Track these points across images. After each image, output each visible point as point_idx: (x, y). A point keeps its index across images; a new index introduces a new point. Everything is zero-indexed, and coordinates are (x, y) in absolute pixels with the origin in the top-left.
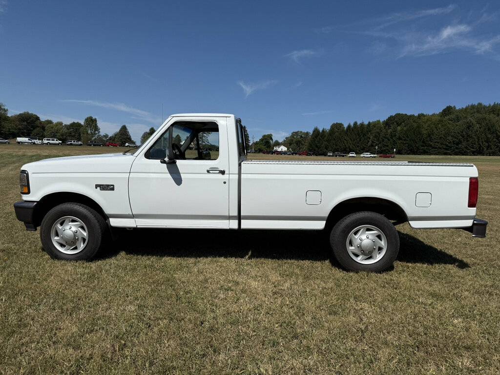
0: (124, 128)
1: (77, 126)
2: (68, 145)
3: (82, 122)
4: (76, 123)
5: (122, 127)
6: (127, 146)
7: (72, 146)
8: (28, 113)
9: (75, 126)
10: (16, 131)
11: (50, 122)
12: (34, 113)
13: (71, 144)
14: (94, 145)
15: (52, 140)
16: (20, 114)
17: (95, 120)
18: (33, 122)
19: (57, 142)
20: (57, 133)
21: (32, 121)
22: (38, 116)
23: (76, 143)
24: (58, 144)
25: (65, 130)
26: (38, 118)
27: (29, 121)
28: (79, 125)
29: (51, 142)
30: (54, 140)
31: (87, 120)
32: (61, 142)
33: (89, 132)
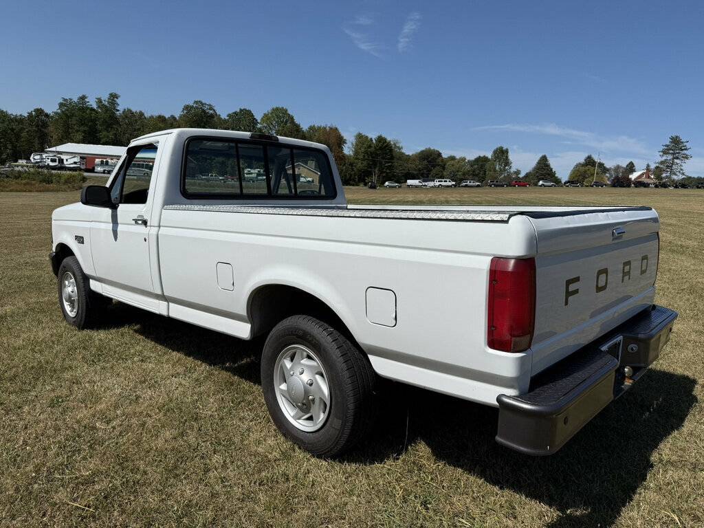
0: (544, 159)
1: (482, 161)
2: (462, 186)
3: (489, 155)
4: (482, 158)
5: (541, 158)
6: (541, 186)
7: (467, 188)
8: (430, 149)
9: (481, 161)
10: (415, 172)
11: (452, 158)
12: (436, 149)
13: (466, 186)
14: (496, 186)
15: (445, 181)
16: (422, 152)
17: (507, 151)
18: (435, 159)
19: (450, 184)
20: (458, 171)
21: (433, 159)
22: (441, 152)
23: (472, 184)
24: (451, 186)
25: (468, 167)
26: (440, 155)
27: (430, 159)
28: (485, 159)
29: (443, 183)
30: (446, 181)
31: (495, 152)
32: (454, 183)
33: (497, 168)
